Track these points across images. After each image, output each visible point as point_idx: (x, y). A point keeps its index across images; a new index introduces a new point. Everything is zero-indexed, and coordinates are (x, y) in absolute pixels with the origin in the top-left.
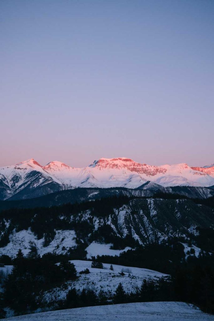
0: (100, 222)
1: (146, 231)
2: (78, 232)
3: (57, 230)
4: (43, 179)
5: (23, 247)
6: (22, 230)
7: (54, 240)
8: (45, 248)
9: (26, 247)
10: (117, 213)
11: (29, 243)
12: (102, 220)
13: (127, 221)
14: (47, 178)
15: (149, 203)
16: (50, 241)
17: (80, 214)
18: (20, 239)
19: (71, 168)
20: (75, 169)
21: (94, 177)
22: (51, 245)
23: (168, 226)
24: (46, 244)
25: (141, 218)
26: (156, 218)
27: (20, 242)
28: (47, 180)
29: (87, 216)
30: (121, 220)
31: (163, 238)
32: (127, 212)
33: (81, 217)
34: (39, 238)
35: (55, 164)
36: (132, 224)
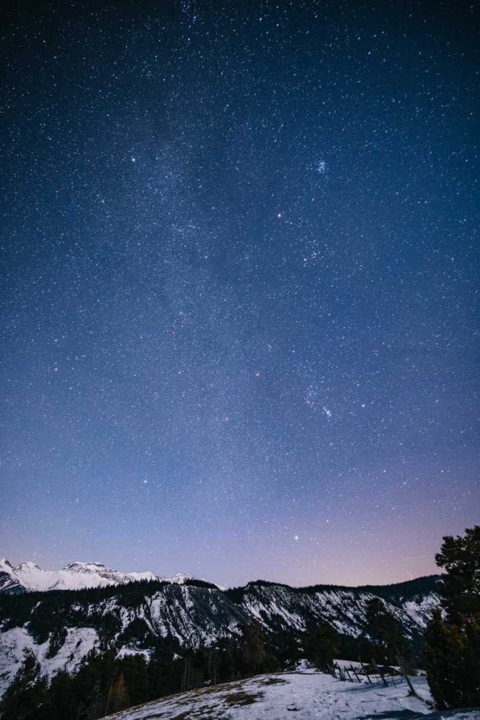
0: (129, 615)
1: (187, 629)
2: (101, 629)
3: (69, 627)
4: (9, 581)
5: (11, 658)
6: (14, 627)
7: (65, 644)
8: (51, 661)
9: (18, 658)
10: (149, 603)
11: (24, 651)
12: (132, 612)
13: (164, 614)
14: (14, 580)
15: (183, 590)
16: (58, 648)
17: (101, 604)
18: (8, 644)
19: (43, 571)
20: (47, 572)
21: (63, 582)
22: (60, 653)
23: (209, 622)
24: (52, 653)
25: (178, 610)
26: (193, 611)
27: (7, 650)
28: (14, 583)
29: (111, 605)
30: (156, 614)
31: (210, 640)
32: (162, 602)
33: (103, 607)
34: (40, 642)
35: (28, 565)
36: (169, 618)
